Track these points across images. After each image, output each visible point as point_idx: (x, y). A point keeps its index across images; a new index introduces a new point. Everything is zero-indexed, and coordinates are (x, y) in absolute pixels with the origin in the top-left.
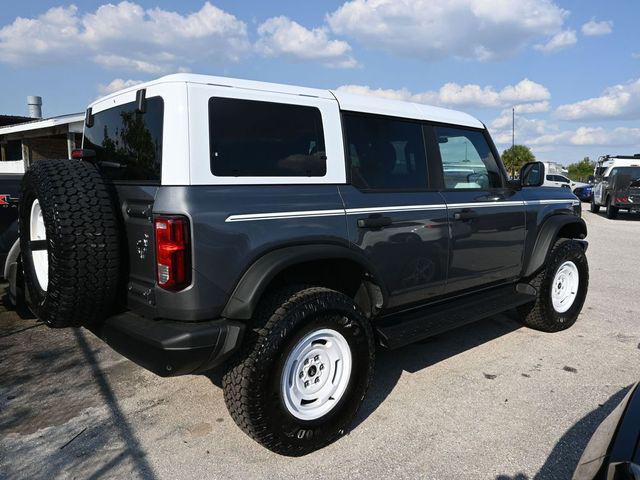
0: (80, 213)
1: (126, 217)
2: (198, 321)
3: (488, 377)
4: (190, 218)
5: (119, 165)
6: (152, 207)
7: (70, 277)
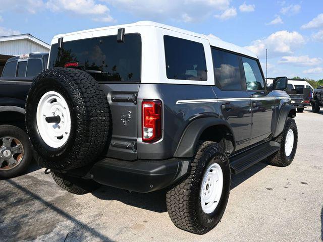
0: (93, 99)
1: (110, 102)
2: (164, 159)
3: (269, 189)
4: (162, 101)
5: (100, 72)
6: (137, 95)
7: (88, 137)
